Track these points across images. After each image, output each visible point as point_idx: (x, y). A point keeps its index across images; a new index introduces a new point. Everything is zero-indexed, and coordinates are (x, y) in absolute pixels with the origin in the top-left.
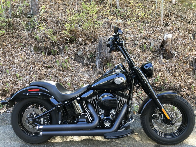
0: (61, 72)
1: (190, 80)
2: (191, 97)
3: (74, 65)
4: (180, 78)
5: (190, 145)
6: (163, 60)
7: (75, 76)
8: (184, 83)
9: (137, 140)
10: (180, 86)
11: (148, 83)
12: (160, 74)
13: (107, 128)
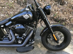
0: (9, 9)
1: (71, 16)
2: (70, 24)
3: (16, 6)
4: (66, 15)
5: (66, 52)
6: (60, 6)
7: (16, 11)
8: (68, 18)
9: (39, 47)
10: (66, 19)
11: (46, 19)
12: (57, 13)
13: (20, 44)
